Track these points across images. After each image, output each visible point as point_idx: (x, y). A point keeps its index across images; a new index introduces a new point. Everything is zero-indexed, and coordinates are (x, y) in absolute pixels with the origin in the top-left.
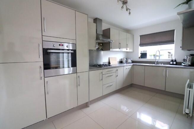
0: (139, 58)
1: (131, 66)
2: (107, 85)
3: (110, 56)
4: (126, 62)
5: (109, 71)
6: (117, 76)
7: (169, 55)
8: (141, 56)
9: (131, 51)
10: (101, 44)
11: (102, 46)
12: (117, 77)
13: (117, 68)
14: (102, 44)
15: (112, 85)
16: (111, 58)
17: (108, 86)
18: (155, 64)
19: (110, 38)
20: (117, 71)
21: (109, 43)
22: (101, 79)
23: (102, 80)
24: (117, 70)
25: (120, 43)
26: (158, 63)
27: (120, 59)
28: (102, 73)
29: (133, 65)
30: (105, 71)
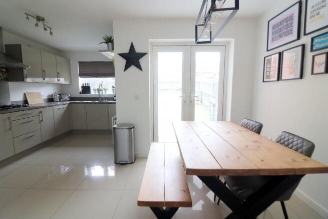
0: (80, 93)
1: (67, 105)
2: (23, 137)
3: (26, 91)
4: (60, 99)
5: (24, 115)
6: (42, 121)
7: (113, 90)
8: (82, 91)
9: (67, 83)
10: (4, 70)
11: (5, 72)
12: (42, 123)
13: (40, 110)
14: (6, 69)
15: (32, 136)
16: (29, 93)
17: (24, 139)
18: (99, 100)
19: (22, 62)
20: (41, 114)
21: (22, 69)
22: (8, 127)
23: (10, 129)
24: (41, 112)
25: (44, 71)
26: (102, 99)
27: (48, 96)
28: (9, 118)
29: (70, 103)
30: (14, 115)
